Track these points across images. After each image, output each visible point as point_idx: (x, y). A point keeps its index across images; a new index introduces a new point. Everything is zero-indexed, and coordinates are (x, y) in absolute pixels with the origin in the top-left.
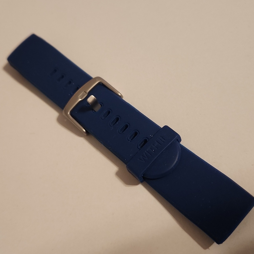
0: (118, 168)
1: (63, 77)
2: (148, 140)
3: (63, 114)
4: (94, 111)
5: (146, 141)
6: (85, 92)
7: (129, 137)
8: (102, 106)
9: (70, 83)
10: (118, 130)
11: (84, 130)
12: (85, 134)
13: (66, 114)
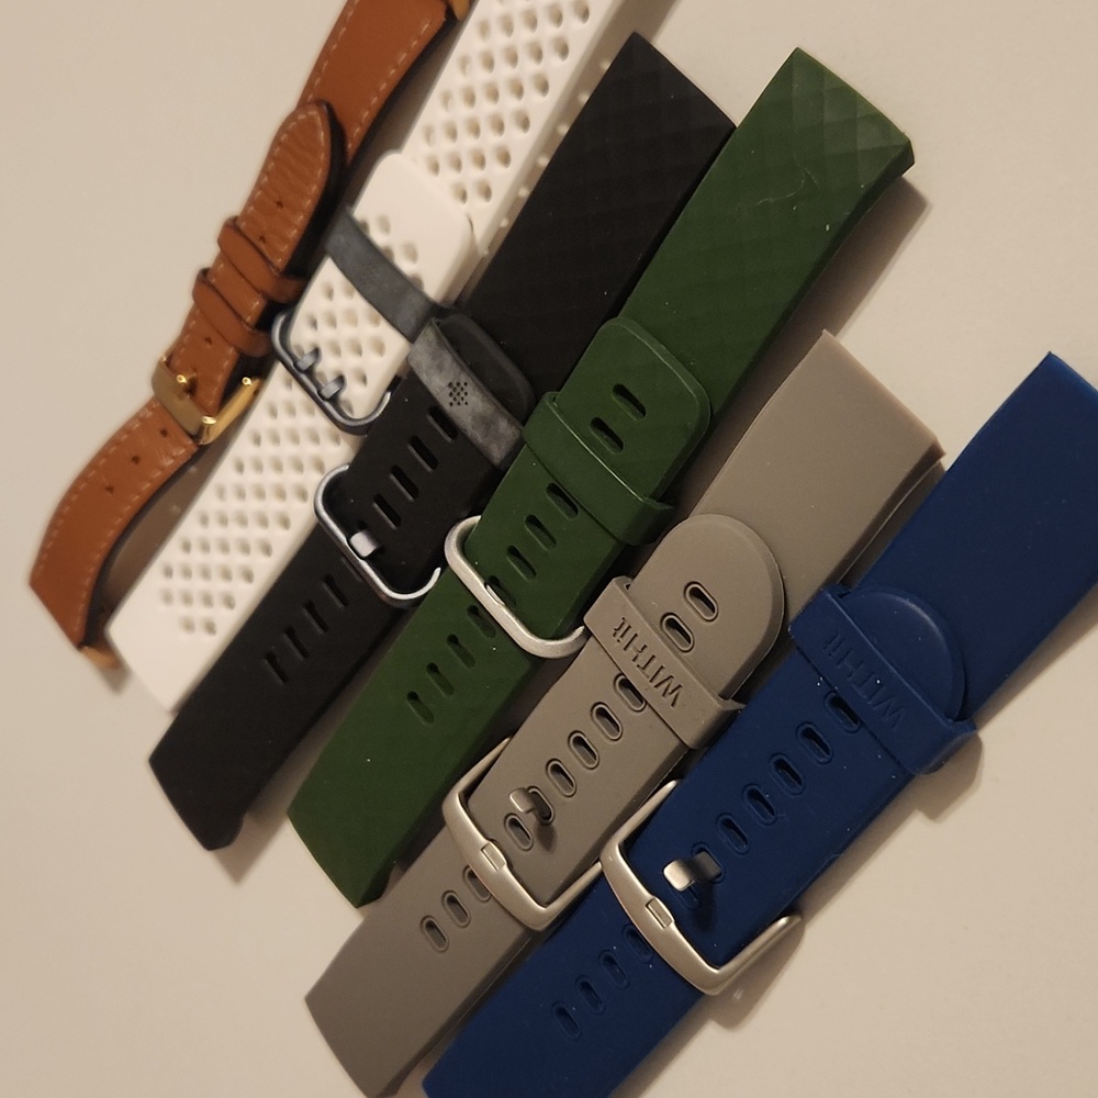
0: (916, 811)
1: (586, 986)
2: (833, 694)
3: (717, 993)
4: (718, 880)
5: (838, 703)
6: (647, 906)
7: (818, 758)
8: (703, 846)
9: (610, 961)
10: (792, 797)
11: (783, 921)
12: (797, 920)
13: (717, 981)
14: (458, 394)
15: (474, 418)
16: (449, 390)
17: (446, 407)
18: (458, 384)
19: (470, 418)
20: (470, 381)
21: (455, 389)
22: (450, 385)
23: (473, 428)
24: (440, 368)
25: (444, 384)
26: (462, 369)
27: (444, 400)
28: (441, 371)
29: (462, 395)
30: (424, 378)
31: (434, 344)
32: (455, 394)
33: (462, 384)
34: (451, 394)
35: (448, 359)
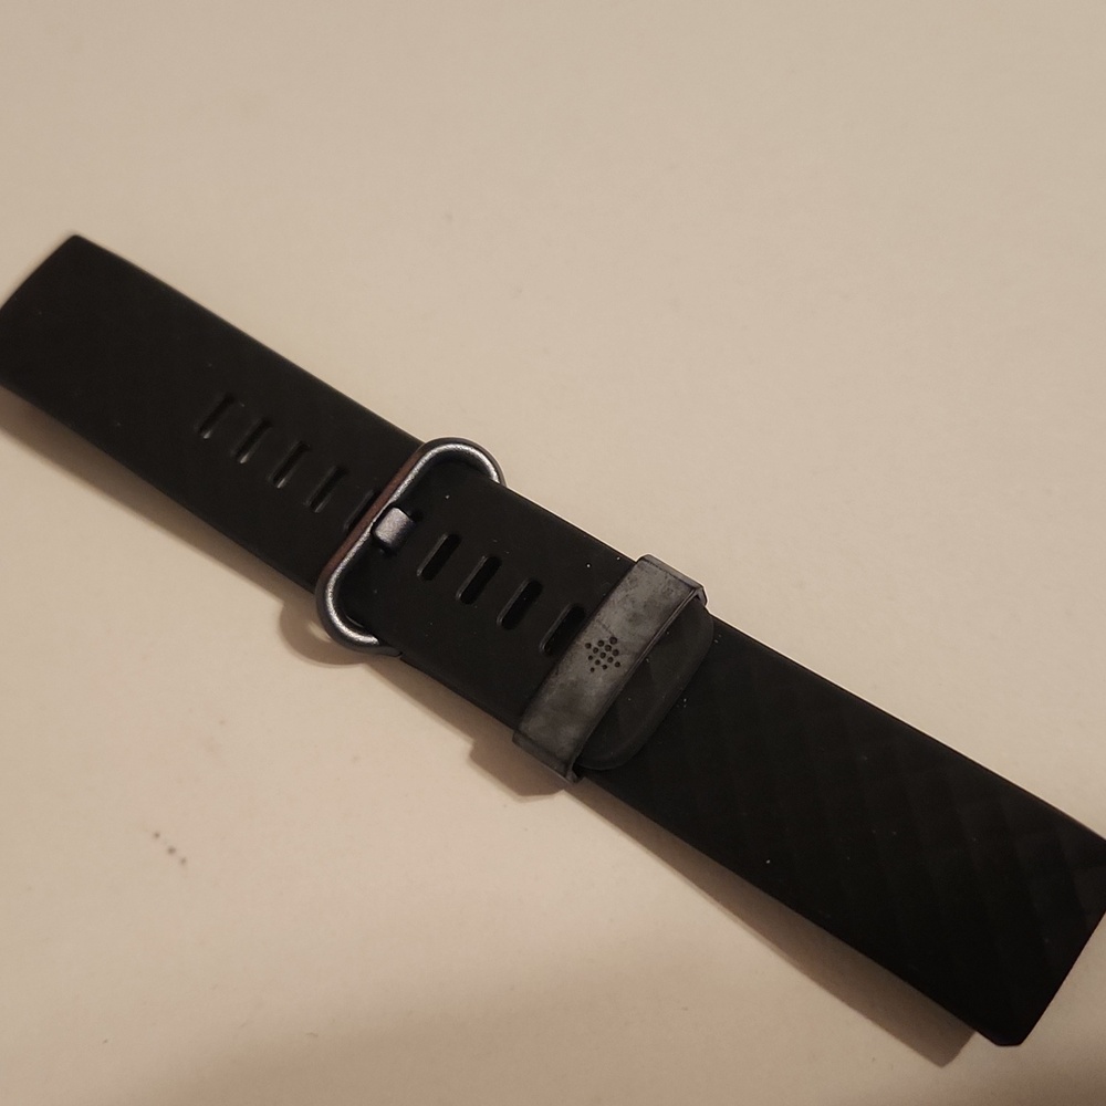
14: (603, 655)
15: (574, 684)
16: (606, 640)
17: (584, 639)
18: (616, 653)
19: (573, 678)
20: (621, 671)
21: (608, 648)
22: (614, 640)
23: (562, 685)
24: (634, 619)
25: (615, 630)
26: (638, 655)
27: (593, 634)
28: (630, 621)
29: (603, 662)
30: (618, 595)
31: (665, 602)
32: (603, 649)
33: (616, 659)
34: (601, 643)
35: (648, 629)
